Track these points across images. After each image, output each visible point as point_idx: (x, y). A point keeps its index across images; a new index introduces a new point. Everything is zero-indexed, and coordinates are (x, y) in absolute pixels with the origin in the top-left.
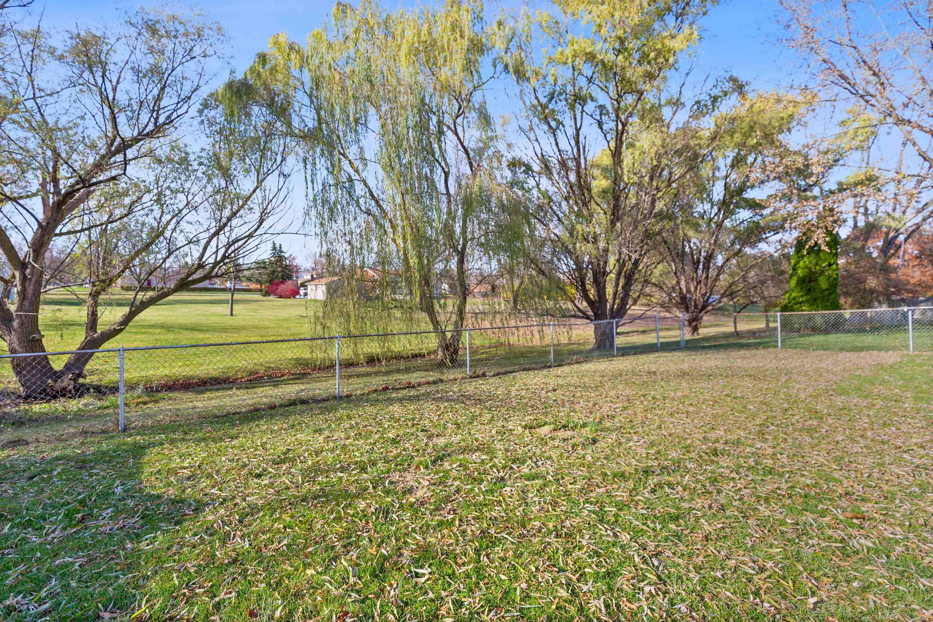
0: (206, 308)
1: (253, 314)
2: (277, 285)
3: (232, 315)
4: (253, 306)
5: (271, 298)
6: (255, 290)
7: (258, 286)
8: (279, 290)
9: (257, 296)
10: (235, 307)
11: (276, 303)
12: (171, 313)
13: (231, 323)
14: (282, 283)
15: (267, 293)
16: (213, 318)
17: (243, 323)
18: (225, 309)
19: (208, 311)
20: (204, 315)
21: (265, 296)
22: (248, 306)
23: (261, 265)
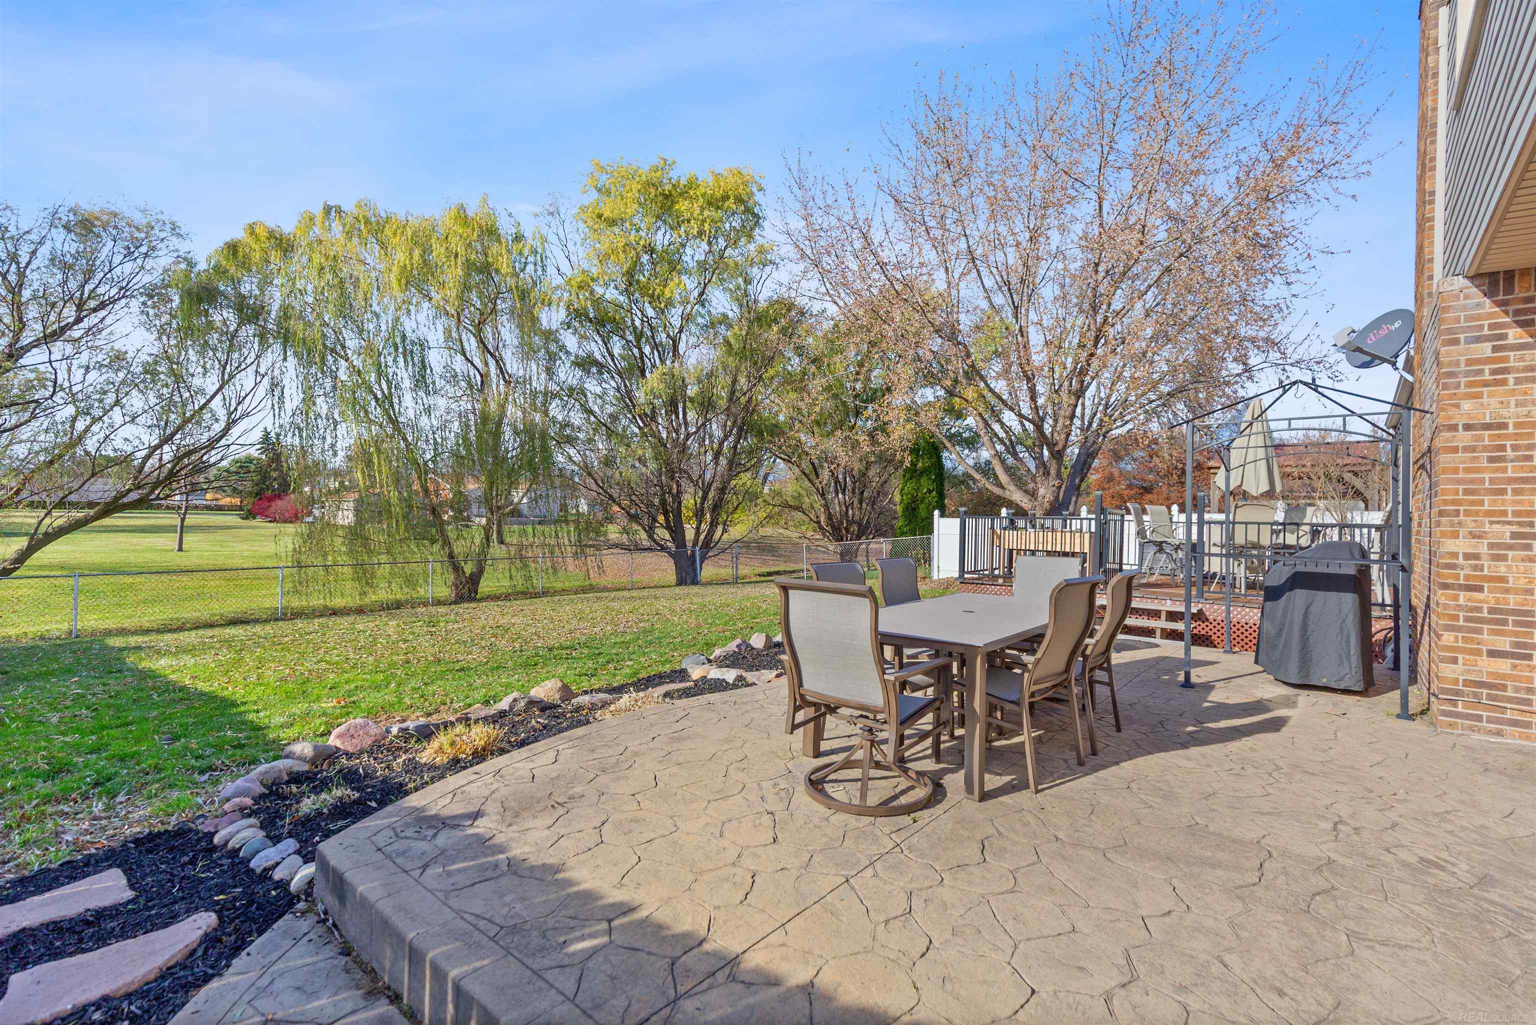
0: (135, 540)
1: (217, 548)
2: (270, 499)
3: (180, 549)
4: (220, 536)
5: (258, 522)
6: (231, 508)
7: (237, 501)
8: (272, 509)
9: (232, 519)
10: (188, 538)
11: (262, 532)
12: (74, 548)
13: (178, 561)
14: (279, 497)
15: (250, 514)
16: (149, 556)
17: (198, 562)
18: (171, 540)
19: (138, 544)
20: (133, 551)
21: (246, 518)
22: (211, 536)
23: (244, 465)
